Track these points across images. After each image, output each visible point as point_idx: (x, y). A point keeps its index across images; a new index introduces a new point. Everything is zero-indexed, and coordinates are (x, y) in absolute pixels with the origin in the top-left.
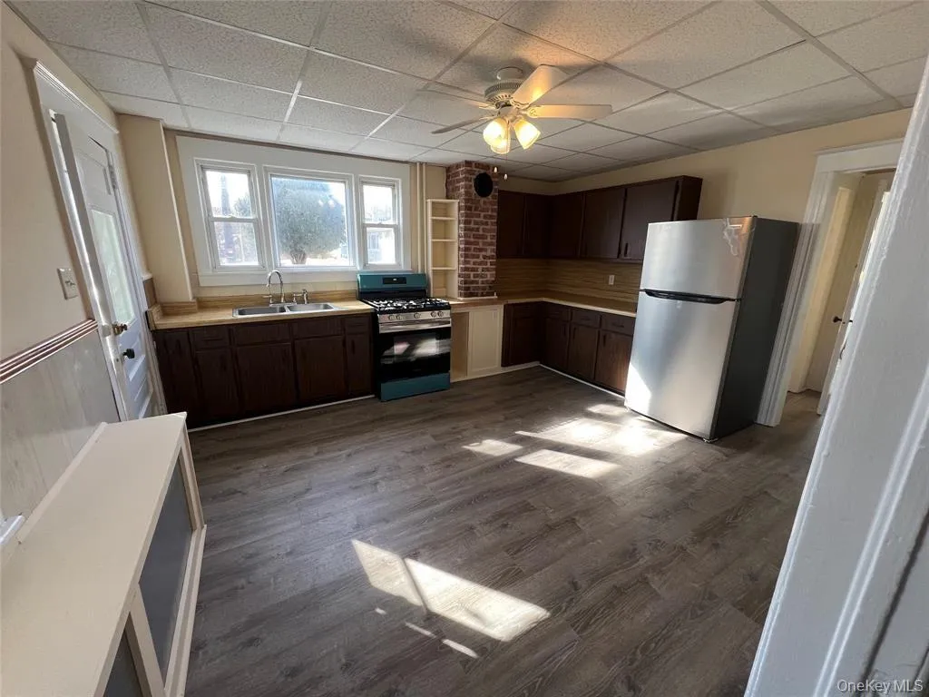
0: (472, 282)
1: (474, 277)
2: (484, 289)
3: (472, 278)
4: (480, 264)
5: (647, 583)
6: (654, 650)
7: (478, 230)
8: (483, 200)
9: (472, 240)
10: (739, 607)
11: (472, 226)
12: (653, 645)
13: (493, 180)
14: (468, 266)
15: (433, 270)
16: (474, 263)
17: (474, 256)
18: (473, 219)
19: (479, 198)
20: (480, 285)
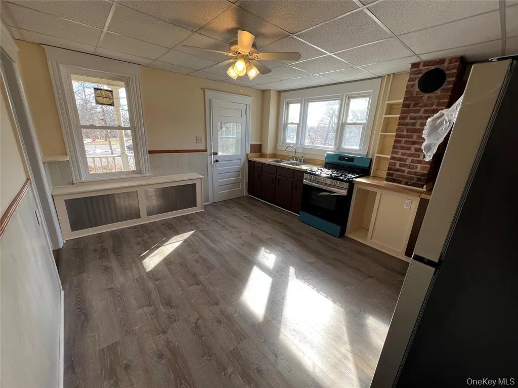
0: (397, 170)
1: (400, 166)
2: (412, 179)
3: (398, 167)
4: (410, 155)
5: (148, 306)
6: (117, 299)
7: (414, 124)
8: (426, 96)
9: (405, 133)
10: (115, 345)
11: (408, 121)
12: (119, 299)
13: (446, 72)
14: (394, 155)
15: (377, 156)
16: (403, 154)
17: (402, 148)
18: (410, 115)
19: (422, 94)
20: (405, 174)
